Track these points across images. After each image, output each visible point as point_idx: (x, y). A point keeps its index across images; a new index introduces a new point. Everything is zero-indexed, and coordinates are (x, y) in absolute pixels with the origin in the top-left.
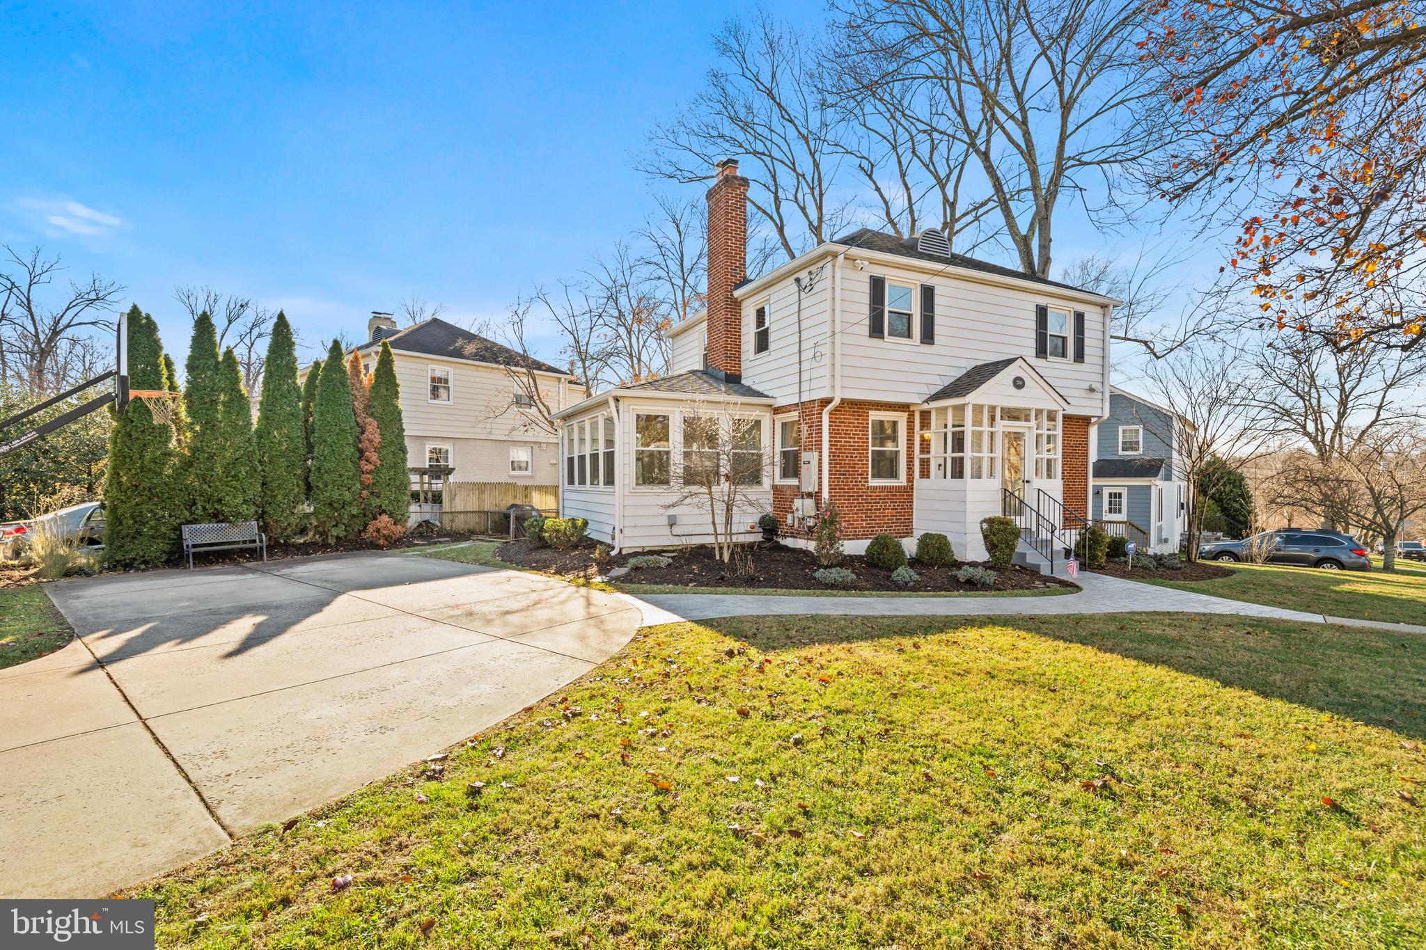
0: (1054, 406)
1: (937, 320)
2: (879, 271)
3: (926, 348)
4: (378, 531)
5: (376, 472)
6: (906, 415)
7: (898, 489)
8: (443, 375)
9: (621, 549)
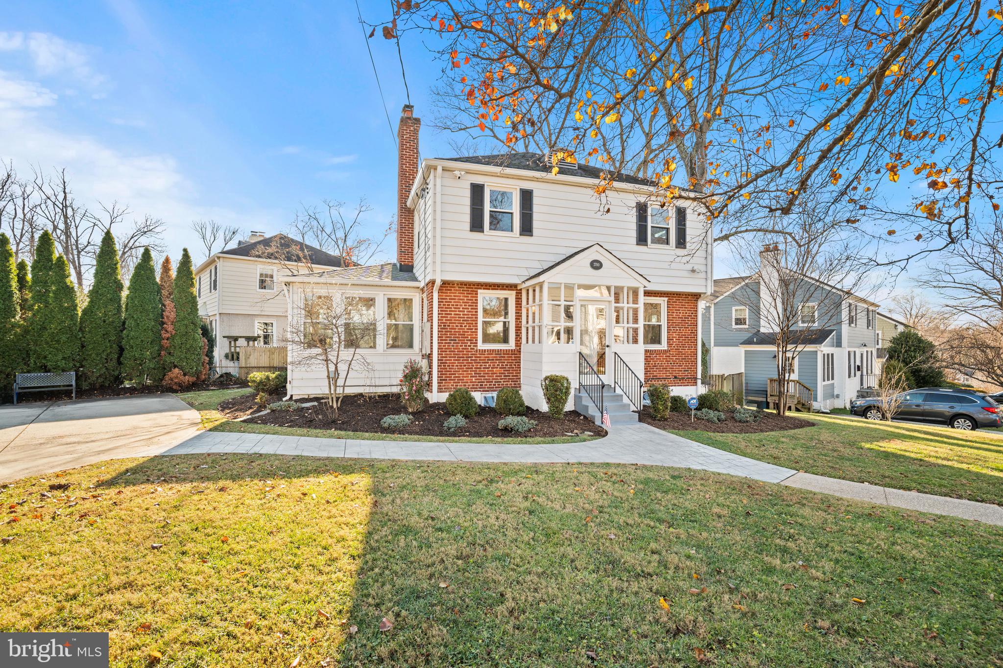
0: (634, 284)
1: (535, 217)
2: (479, 180)
3: (526, 239)
4: (172, 379)
5: (173, 337)
6: (514, 293)
7: (507, 352)
8: (269, 273)
9: (292, 396)
